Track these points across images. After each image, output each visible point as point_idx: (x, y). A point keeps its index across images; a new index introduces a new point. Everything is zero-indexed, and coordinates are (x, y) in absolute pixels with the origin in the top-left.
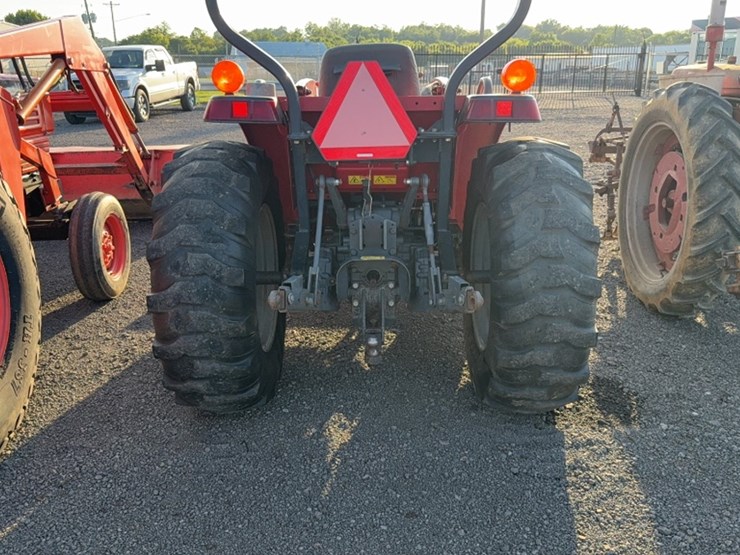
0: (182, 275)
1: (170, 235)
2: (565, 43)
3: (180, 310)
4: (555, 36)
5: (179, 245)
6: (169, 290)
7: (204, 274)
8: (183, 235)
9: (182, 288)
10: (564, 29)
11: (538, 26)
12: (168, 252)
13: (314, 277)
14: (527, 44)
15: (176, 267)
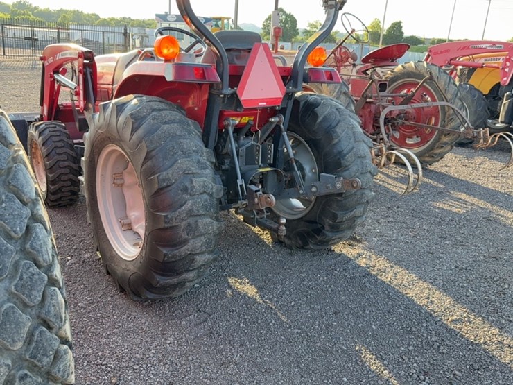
0: (191, 195)
1: (175, 167)
2: (40, 19)
3: (191, 221)
4: (30, 13)
5: (184, 173)
6: (183, 208)
7: (205, 192)
8: (185, 166)
9: (193, 205)
10: (36, 8)
11: (14, 5)
12: (176, 180)
13: (241, 186)
14: (9, 16)
15: (185, 190)
